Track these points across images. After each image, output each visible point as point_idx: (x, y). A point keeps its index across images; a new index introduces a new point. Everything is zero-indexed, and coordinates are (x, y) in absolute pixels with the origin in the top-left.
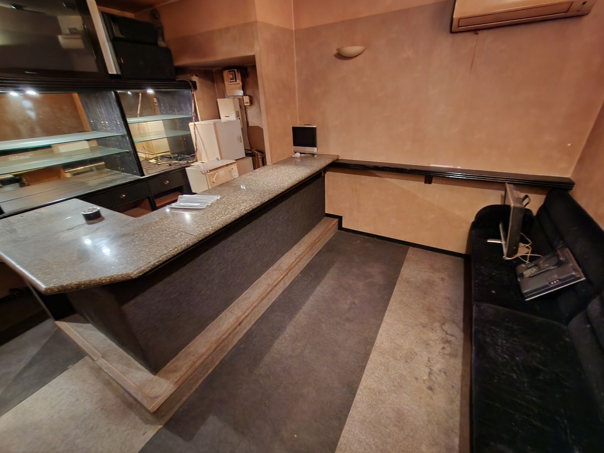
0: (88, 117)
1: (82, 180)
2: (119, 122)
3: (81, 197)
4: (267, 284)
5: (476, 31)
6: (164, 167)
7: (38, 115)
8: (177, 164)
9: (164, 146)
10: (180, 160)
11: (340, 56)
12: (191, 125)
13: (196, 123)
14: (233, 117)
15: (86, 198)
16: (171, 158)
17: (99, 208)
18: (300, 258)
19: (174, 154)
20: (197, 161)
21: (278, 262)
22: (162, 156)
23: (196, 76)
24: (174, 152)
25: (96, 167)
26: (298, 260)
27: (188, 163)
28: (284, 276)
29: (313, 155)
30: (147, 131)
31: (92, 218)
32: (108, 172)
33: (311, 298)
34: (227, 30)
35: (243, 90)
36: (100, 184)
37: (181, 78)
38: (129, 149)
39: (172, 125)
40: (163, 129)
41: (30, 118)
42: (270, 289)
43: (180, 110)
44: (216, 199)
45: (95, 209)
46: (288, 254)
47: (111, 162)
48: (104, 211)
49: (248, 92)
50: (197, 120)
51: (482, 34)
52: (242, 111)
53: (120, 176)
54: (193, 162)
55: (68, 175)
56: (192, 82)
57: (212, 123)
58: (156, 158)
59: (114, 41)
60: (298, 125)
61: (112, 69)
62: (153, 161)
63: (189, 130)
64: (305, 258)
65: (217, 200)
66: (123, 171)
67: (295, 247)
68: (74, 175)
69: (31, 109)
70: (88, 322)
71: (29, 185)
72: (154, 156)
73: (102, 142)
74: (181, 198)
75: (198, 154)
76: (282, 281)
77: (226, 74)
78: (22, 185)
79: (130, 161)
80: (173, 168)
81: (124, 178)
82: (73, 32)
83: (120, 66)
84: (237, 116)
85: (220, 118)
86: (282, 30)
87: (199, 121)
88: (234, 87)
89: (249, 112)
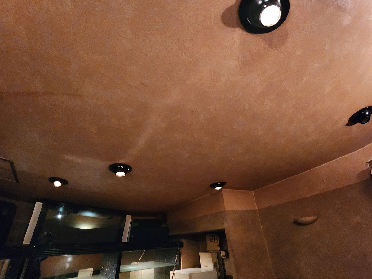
2: (115, 271)
11: (297, 223)
12: (171, 273)
14: (211, 267)
23: (185, 239)
35: (220, 247)
37: (172, 241)
49: (225, 248)
56: (180, 243)
57: (188, 273)
59: (132, 228)
61: (125, 239)
63: (169, 276)
77: (208, 236)
84: (215, 266)
85: (200, 267)
86: (247, 211)
87: (180, 269)
88: (214, 245)
89: (227, 263)
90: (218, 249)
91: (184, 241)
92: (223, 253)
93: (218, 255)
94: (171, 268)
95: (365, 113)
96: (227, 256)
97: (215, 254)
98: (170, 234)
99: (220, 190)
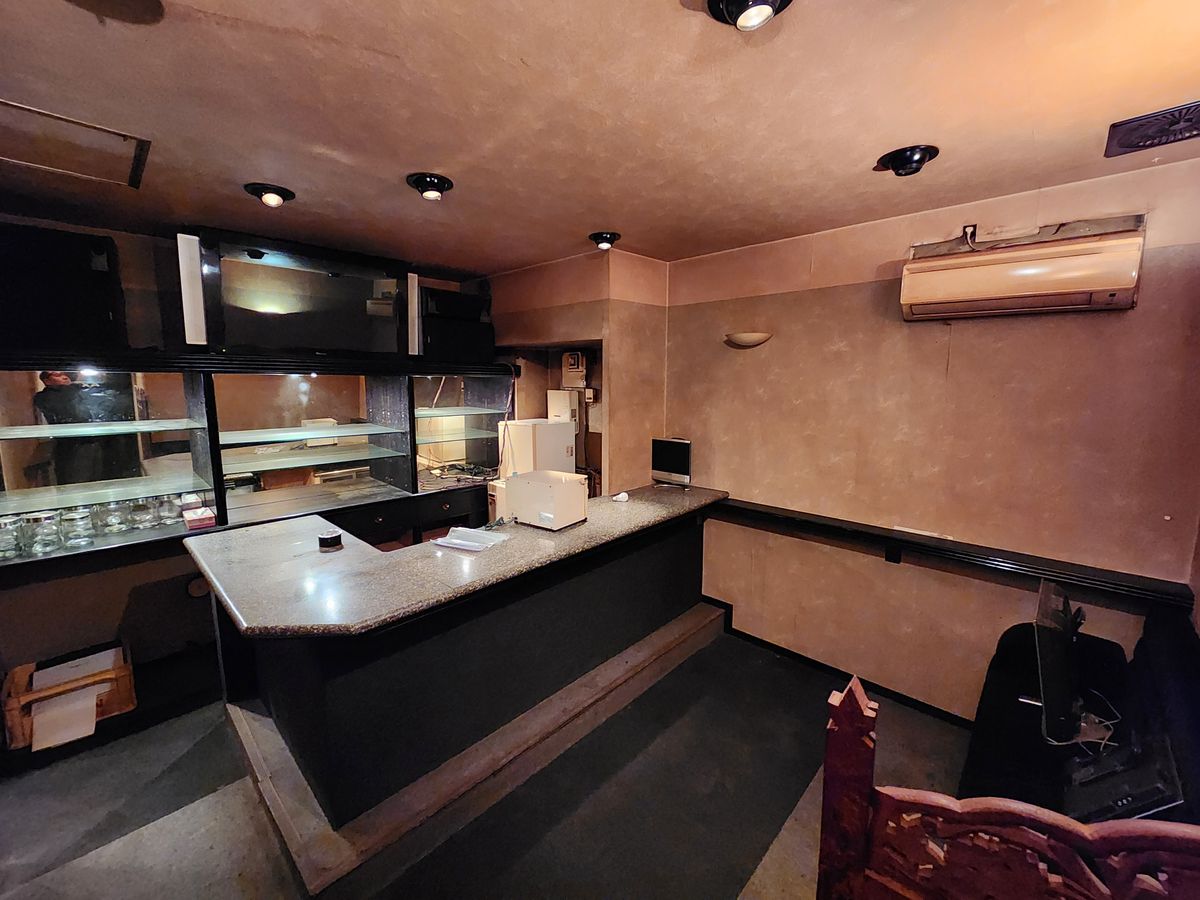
0: (368, 403)
1: (333, 490)
2: (405, 414)
3: (324, 515)
4: (562, 709)
5: (946, 320)
6: (450, 482)
7: (310, 400)
8: (469, 481)
9: (457, 452)
10: (475, 475)
11: (731, 343)
12: (501, 425)
13: (509, 422)
14: (566, 417)
15: (329, 516)
16: (463, 470)
17: (340, 531)
18: (636, 672)
19: (470, 464)
20: (498, 478)
21: (592, 673)
22: (451, 466)
23: (524, 358)
24: (470, 461)
25: (357, 472)
26: (630, 674)
27: (485, 479)
28: (597, 701)
29: (684, 486)
30: (440, 428)
31: (330, 544)
32: (372, 481)
33: (640, 758)
34: (571, 306)
35: (586, 380)
36: (354, 498)
37: (502, 360)
38: (406, 451)
39: (477, 422)
40: (463, 426)
41: (300, 404)
42: (565, 718)
43: (492, 402)
44: (501, 539)
45: (336, 532)
46: (614, 661)
47: (378, 469)
48: (347, 538)
49: (594, 384)
50: (512, 416)
51: (956, 326)
52: (582, 411)
53: (383, 490)
54: (492, 480)
55: (317, 481)
56: (515, 366)
57: (530, 424)
58: (442, 469)
59: (425, 317)
60: (664, 437)
61: (414, 348)
62: (437, 472)
63: (497, 431)
64: (644, 673)
65: (504, 541)
66: (390, 484)
67: (631, 650)
68: (325, 481)
69: (305, 393)
70: (270, 715)
71: (265, 490)
72: (441, 465)
73: (375, 439)
74: (453, 531)
75: (501, 468)
76: (591, 710)
77: (566, 358)
78: (258, 488)
79: (404, 468)
80: (461, 485)
81: (389, 493)
82: (386, 296)
83: (425, 345)
84: (573, 416)
85: (547, 418)
86: (648, 308)
87: (514, 419)
88: (574, 376)
89: (592, 411)
90: (582, 384)
91: (521, 362)
92: (589, 393)
93: (581, 394)
94: (501, 417)
95: (913, 155)
96: (597, 398)
97: (575, 395)
98: (497, 344)
99: (607, 250)
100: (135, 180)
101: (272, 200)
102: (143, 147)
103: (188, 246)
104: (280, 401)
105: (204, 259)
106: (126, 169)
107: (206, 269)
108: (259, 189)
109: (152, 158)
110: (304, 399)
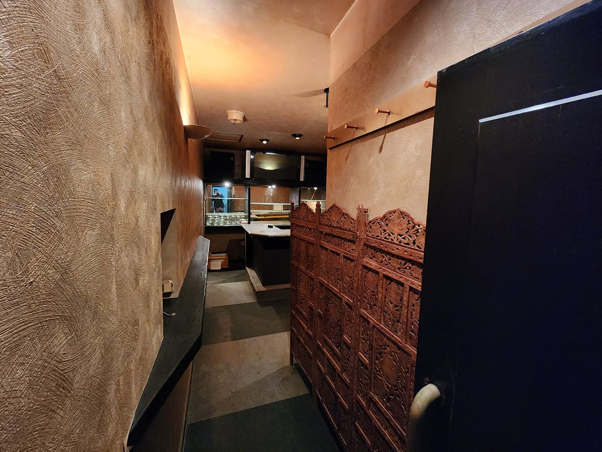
2: (298, 200)
61: (302, 179)
70: (255, 271)
100: (240, 141)
101: (265, 142)
102: (242, 136)
103: (248, 152)
104: (265, 194)
105: (251, 154)
106: (239, 140)
107: (252, 157)
108: (262, 140)
109: (243, 137)
110: (271, 194)
